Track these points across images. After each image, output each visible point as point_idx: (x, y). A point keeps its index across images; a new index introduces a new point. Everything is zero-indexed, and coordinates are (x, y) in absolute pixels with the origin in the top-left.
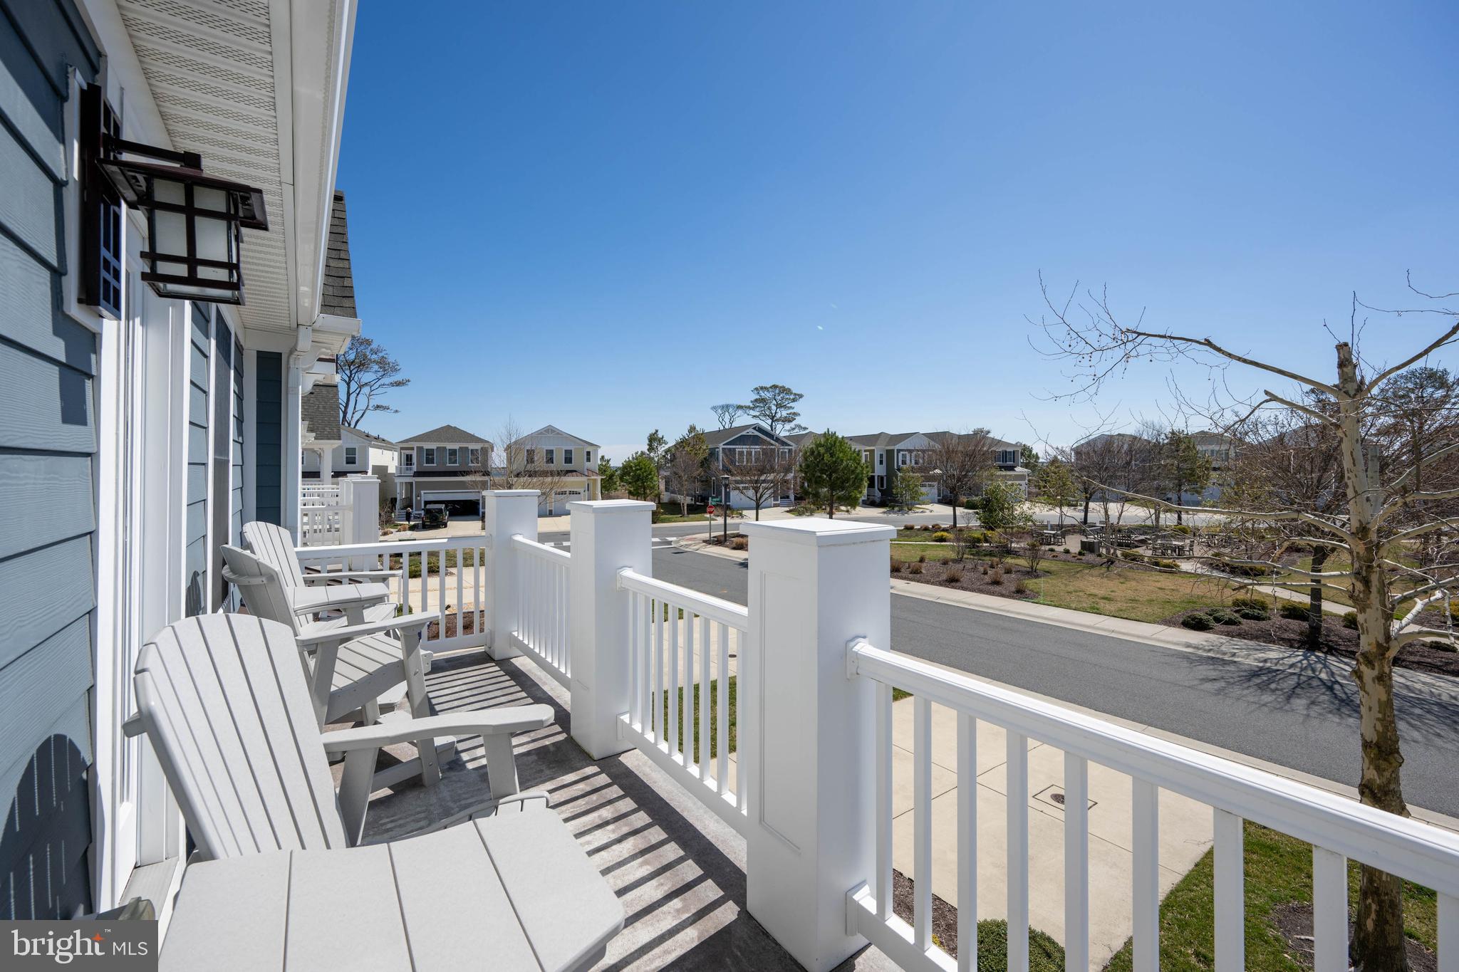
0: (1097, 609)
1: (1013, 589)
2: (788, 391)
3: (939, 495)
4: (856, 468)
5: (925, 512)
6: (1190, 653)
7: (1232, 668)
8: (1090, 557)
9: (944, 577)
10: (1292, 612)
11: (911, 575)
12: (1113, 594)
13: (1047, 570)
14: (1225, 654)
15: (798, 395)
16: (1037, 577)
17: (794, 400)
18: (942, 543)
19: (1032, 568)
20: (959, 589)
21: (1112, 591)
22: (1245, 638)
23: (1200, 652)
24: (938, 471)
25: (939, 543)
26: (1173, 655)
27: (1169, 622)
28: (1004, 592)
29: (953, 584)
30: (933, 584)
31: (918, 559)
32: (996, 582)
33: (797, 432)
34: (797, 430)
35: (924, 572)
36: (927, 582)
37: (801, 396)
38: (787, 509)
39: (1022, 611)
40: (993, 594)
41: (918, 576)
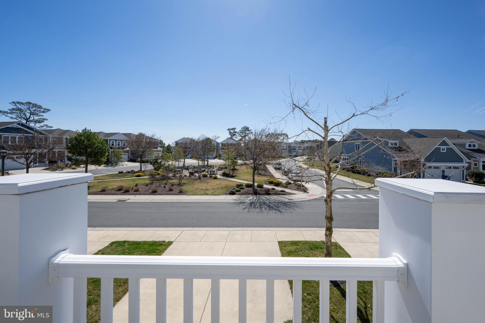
0: (207, 194)
1: (178, 191)
2: (40, 107)
3: (128, 158)
4: (103, 147)
5: (123, 165)
6: (235, 202)
7: (246, 204)
8: (193, 177)
9: (151, 191)
10: (248, 186)
11: (135, 192)
12: (207, 188)
13: (184, 183)
14: (242, 200)
15: (47, 109)
16: (182, 186)
17: (43, 112)
18: (140, 177)
19: (179, 183)
20: (158, 195)
21: (207, 187)
22: (243, 195)
23: (237, 201)
24: (127, 149)
25: (138, 178)
26: (232, 204)
27: (226, 194)
28: (176, 193)
29: (155, 193)
30: (146, 195)
31: (135, 185)
32: (171, 190)
33: (45, 128)
34: (45, 127)
35: (140, 190)
36: (144, 194)
37: (49, 110)
38: (45, 168)
39: (185, 199)
40: (172, 194)
41: (139, 192)
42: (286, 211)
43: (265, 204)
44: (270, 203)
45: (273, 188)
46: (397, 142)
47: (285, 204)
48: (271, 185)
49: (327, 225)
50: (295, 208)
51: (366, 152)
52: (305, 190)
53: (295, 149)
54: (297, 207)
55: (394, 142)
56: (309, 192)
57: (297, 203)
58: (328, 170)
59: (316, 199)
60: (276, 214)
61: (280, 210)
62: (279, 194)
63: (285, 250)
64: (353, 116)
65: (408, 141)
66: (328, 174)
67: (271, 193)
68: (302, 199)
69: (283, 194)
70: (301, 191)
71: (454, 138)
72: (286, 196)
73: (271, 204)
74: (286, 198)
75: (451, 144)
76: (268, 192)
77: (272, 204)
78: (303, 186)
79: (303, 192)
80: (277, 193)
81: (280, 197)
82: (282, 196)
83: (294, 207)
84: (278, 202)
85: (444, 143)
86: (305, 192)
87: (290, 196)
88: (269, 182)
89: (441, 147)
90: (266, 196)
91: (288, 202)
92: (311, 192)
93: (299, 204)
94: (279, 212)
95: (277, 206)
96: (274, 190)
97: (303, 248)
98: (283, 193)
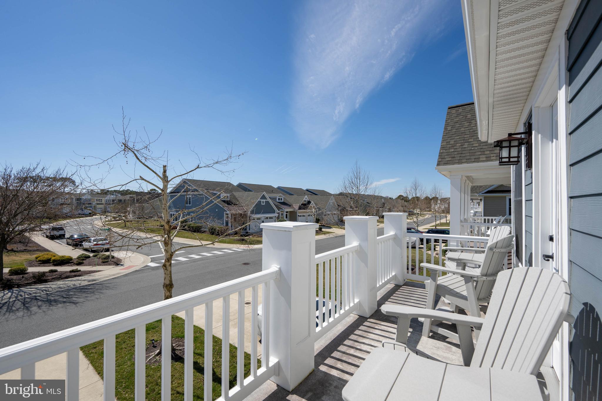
42: (87, 299)
43: (36, 299)
44: (49, 295)
45: (51, 270)
46: (229, 195)
47: (82, 289)
48: (44, 266)
49: (165, 295)
50: (104, 291)
51: (210, 207)
52: (117, 263)
53: (91, 204)
54: (107, 288)
55: (225, 195)
56: (124, 264)
57: (105, 282)
58: (168, 229)
59: (136, 271)
60: (66, 308)
61: (74, 301)
62: (67, 277)
63: (96, 353)
64: (198, 167)
65: (237, 194)
66: (168, 233)
67: (49, 278)
68: (113, 275)
69: (75, 276)
70: (110, 265)
71: (270, 193)
72: (83, 277)
73: (52, 297)
74: (84, 280)
75: (268, 198)
76: (40, 279)
77: (53, 295)
78: (113, 257)
79: (112, 266)
80: (63, 276)
81: (71, 280)
82: (75, 278)
83: (101, 289)
84: (68, 289)
85: (264, 197)
86: (118, 265)
87: (91, 275)
88: (40, 261)
89: (262, 200)
90: (37, 287)
91: (89, 285)
92: (127, 263)
93: (109, 283)
94: (71, 304)
95: (65, 296)
96: (55, 273)
97: (126, 338)
98: (76, 274)
